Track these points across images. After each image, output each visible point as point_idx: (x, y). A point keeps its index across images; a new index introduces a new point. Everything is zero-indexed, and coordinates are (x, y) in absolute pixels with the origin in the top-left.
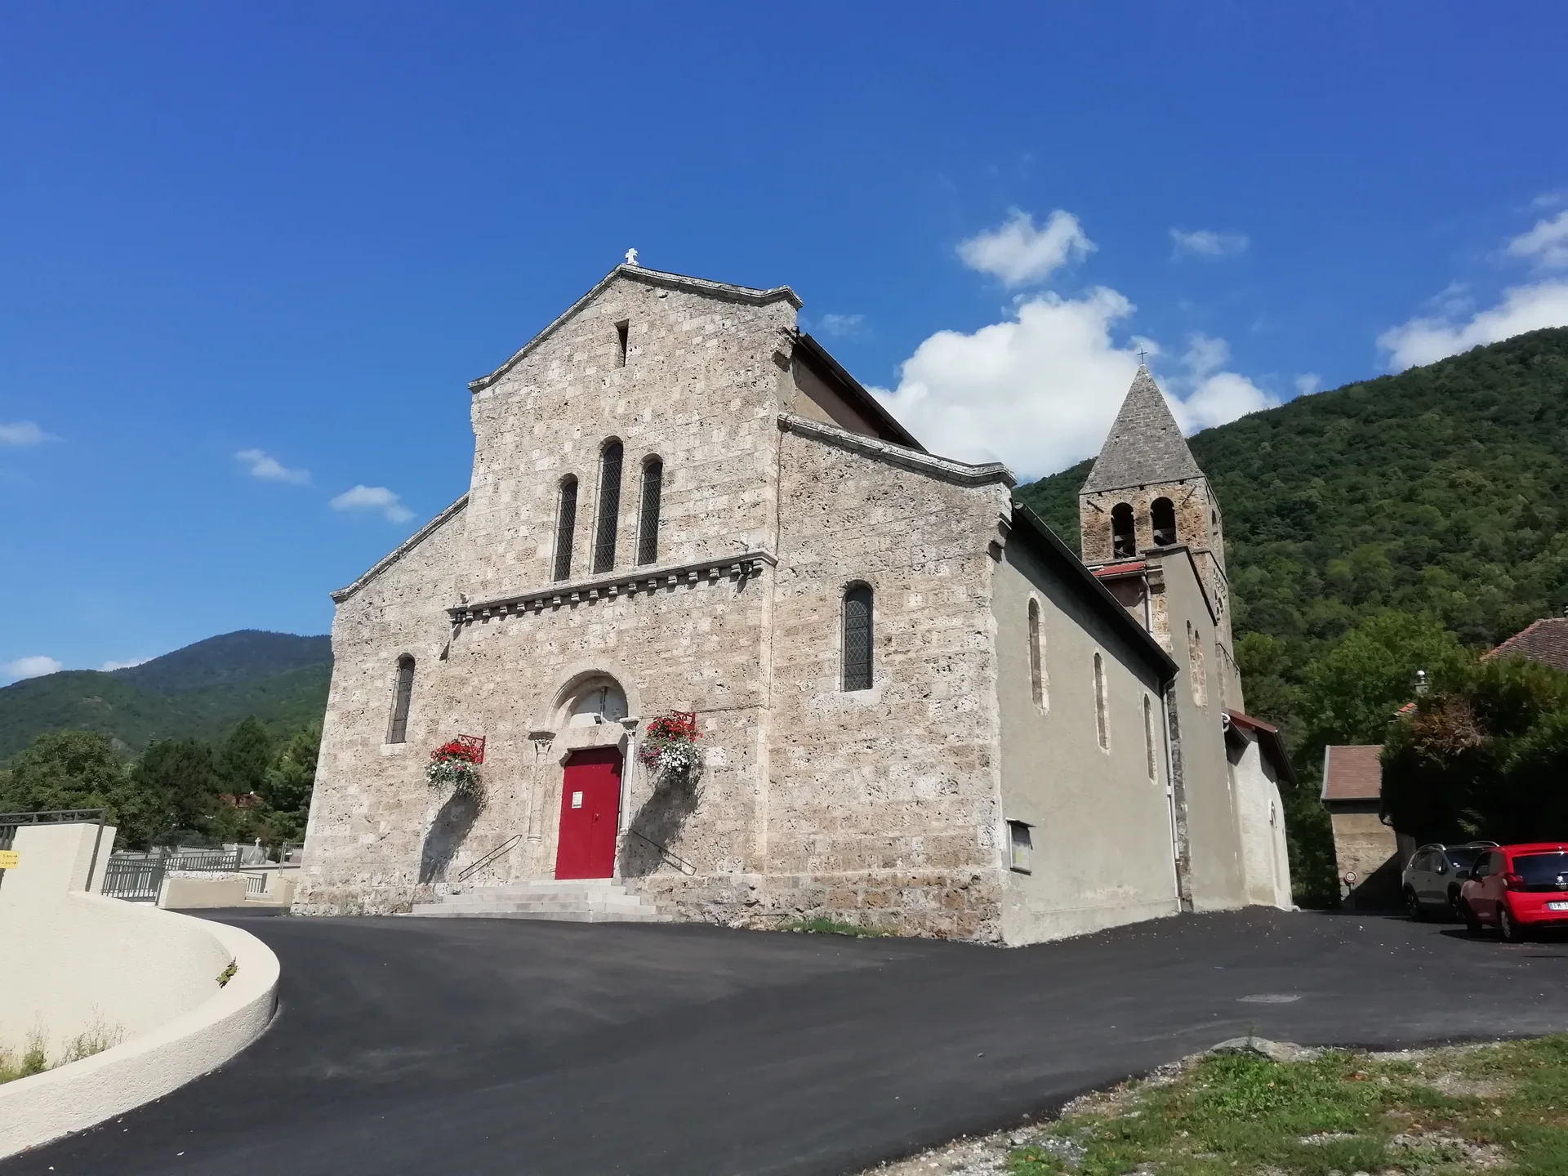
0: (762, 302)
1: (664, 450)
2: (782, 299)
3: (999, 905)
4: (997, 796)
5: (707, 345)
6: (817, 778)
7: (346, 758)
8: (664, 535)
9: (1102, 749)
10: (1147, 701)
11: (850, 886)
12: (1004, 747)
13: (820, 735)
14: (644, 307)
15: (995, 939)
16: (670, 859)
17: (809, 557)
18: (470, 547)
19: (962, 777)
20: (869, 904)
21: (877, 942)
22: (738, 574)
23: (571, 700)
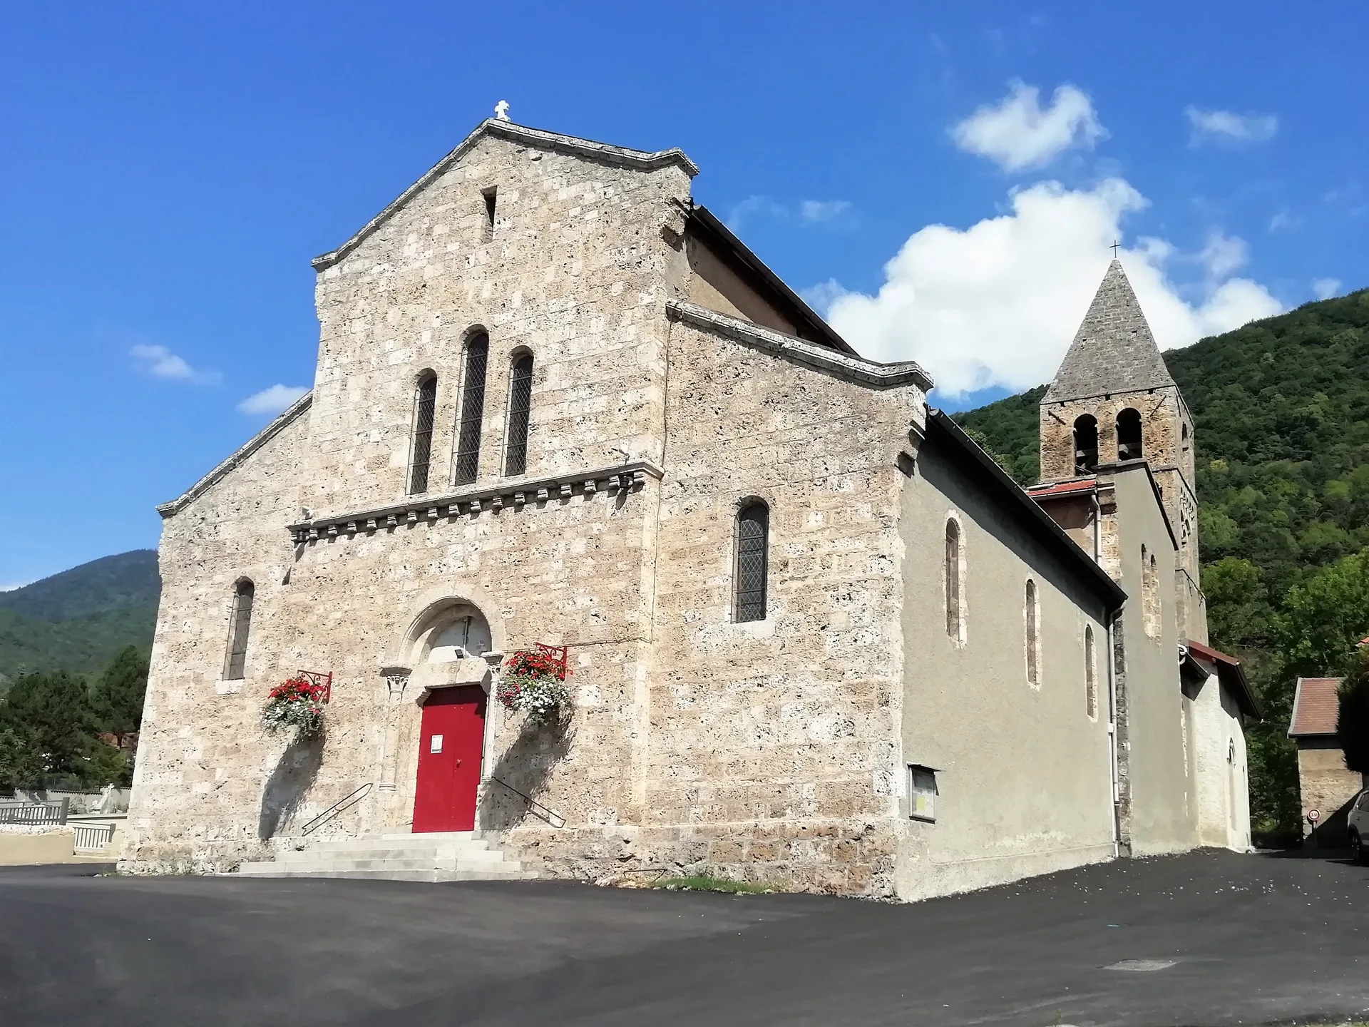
0: (650, 167)
1: (535, 341)
2: (673, 164)
3: (893, 857)
4: (897, 738)
5: (586, 218)
6: (702, 719)
7: (177, 697)
8: (535, 442)
9: (1032, 685)
10: (1089, 632)
11: (734, 837)
12: (906, 683)
13: (706, 672)
14: (514, 172)
15: (888, 895)
16: (537, 810)
17: (699, 470)
18: (314, 454)
19: (860, 718)
20: (754, 857)
21: (757, 899)
22: (616, 488)
23: (430, 631)
